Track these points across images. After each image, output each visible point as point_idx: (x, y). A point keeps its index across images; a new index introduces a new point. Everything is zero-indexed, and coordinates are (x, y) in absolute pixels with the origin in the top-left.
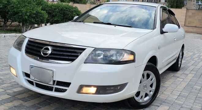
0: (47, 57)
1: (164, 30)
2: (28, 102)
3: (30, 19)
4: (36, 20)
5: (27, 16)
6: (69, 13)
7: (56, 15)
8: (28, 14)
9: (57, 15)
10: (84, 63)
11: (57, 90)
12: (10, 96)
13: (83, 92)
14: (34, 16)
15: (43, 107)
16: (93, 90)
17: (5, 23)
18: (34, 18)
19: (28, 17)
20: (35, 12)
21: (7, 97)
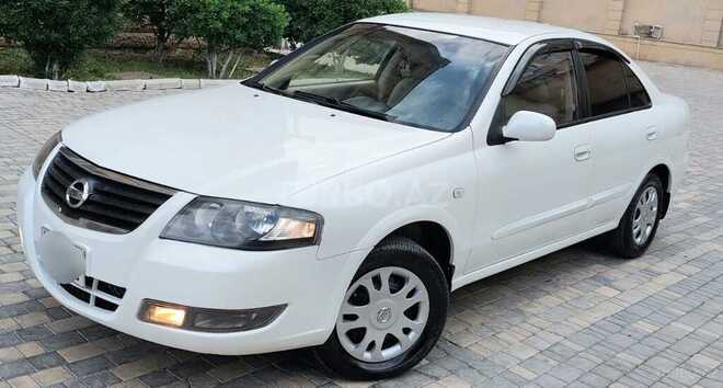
0: (78, 209)
1: (506, 131)
2: (63, 321)
3: (231, 32)
4: (249, 34)
5: (221, 21)
6: (363, 10)
7: (321, 16)
8: (225, 15)
9: (327, 18)
10: (160, 237)
11: (100, 303)
12: (27, 299)
13: (152, 318)
14: (245, 20)
15: (91, 340)
16: (178, 316)
17: (162, 39)
18: (244, 28)
19: (226, 25)
20: (247, 8)
21: (21, 298)
